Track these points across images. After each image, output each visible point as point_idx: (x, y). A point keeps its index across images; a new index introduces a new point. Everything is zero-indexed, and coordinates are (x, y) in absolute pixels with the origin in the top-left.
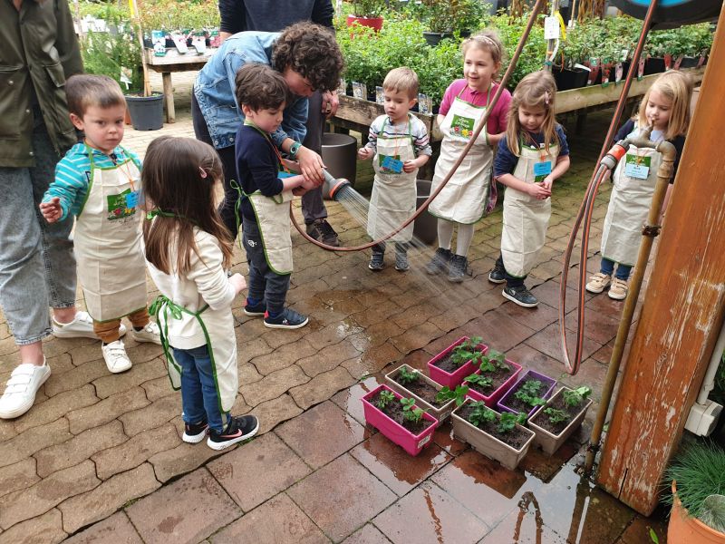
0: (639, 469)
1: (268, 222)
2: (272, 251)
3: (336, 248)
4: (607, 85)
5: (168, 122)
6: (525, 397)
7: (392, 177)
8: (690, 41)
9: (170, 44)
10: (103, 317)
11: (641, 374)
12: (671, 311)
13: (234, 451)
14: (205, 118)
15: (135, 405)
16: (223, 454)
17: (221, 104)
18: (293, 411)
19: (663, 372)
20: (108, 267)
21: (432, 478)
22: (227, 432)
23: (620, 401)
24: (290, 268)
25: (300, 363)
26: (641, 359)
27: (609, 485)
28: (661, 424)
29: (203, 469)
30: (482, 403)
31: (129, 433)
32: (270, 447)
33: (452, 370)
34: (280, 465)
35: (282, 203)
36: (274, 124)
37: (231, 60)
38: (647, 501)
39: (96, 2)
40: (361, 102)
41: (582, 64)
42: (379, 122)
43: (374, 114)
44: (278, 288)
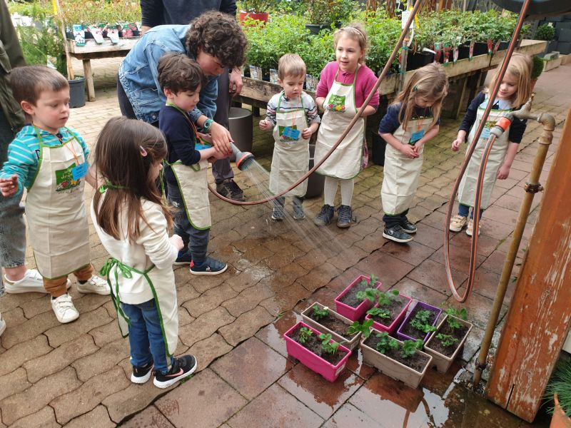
0: (524, 384)
1: (189, 186)
2: (193, 211)
3: (243, 203)
4: (448, 64)
5: (89, 101)
6: (419, 325)
7: (291, 144)
8: (506, 29)
9: (88, 36)
10: (52, 274)
11: (527, 307)
12: (554, 255)
13: (179, 388)
14: (130, 100)
15: (85, 352)
16: (168, 392)
17: (143, 87)
18: (224, 348)
19: (546, 305)
20: (56, 232)
21: (350, 401)
22: (171, 372)
23: (507, 329)
24: (208, 224)
25: (225, 304)
26: (527, 294)
27: (497, 398)
28: (544, 349)
29: (152, 408)
30: (387, 334)
31: (82, 378)
32: (208, 383)
33: (355, 305)
34: (219, 398)
35: (199, 170)
36: (192, 104)
37: (152, 49)
38: (531, 411)
39: (20, 2)
40: (257, 82)
41: (429, 48)
42: (275, 100)
43: (269, 92)
44: (201, 241)
